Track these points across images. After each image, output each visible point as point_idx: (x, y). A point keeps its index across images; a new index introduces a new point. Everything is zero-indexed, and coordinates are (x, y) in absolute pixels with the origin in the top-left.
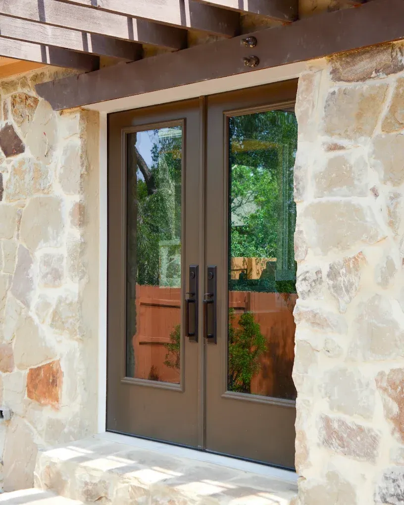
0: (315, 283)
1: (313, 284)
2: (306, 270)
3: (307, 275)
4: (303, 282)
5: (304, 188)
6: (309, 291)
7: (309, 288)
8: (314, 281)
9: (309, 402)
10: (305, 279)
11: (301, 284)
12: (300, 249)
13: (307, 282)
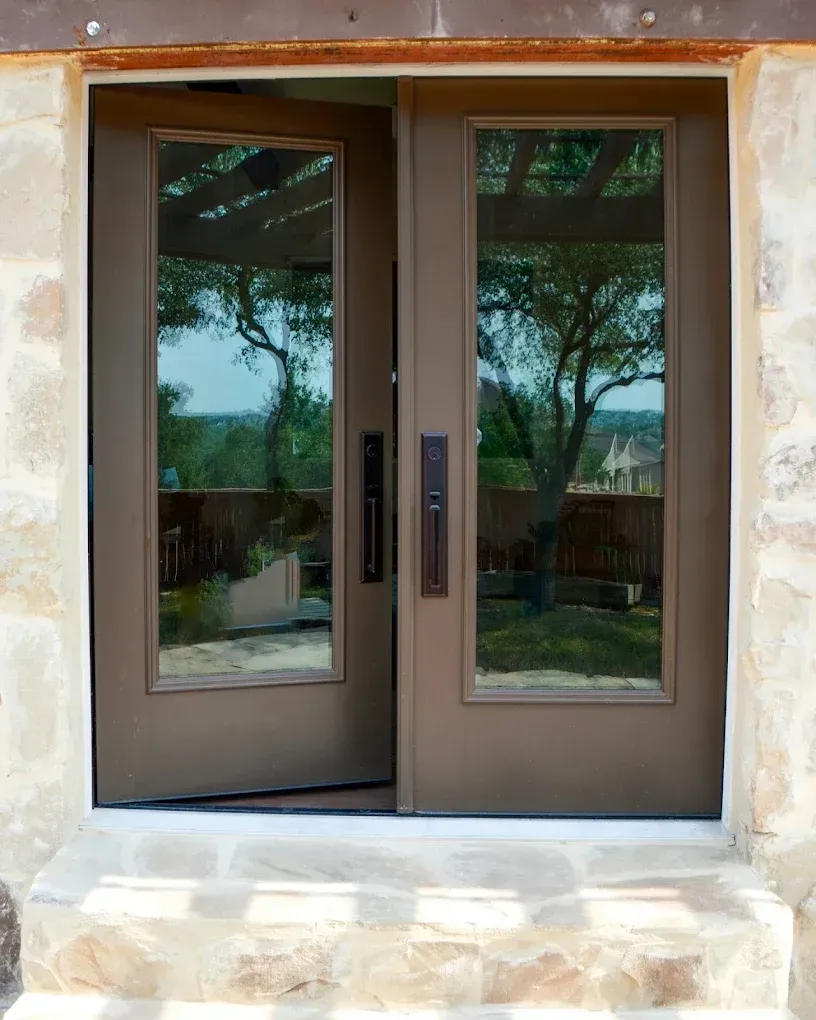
0: (810, 468)
1: (805, 470)
2: (790, 443)
3: (792, 453)
4: (782, 466)
5: (783, 284)
6: (795, 483)
7: (794, 478)
8: (807, 464)
9: (791, 695)
10: (786, 461)
11: (777, 470)
12: (777, 402)
13: (790, 466)
